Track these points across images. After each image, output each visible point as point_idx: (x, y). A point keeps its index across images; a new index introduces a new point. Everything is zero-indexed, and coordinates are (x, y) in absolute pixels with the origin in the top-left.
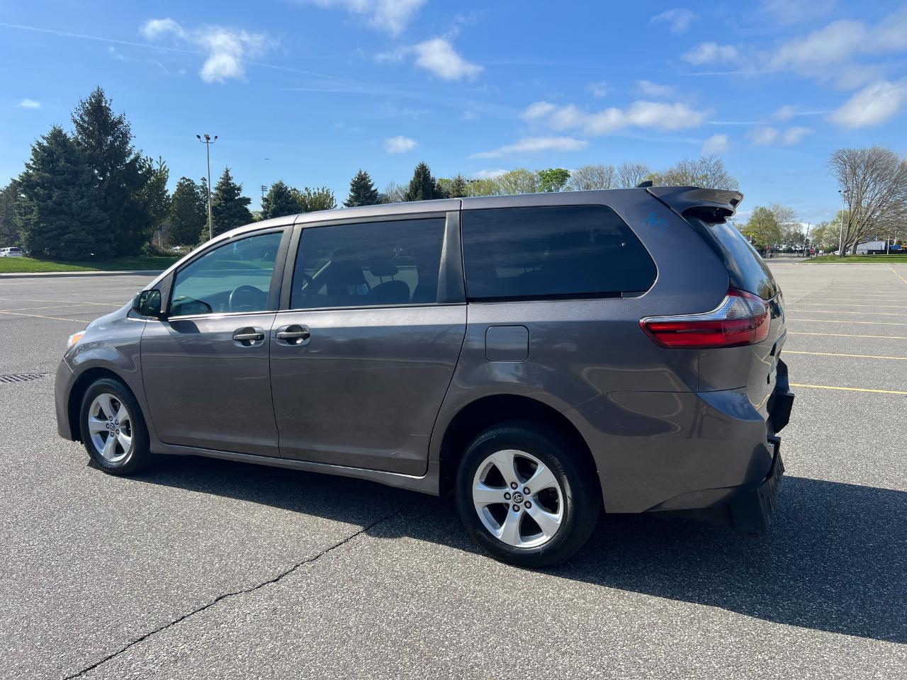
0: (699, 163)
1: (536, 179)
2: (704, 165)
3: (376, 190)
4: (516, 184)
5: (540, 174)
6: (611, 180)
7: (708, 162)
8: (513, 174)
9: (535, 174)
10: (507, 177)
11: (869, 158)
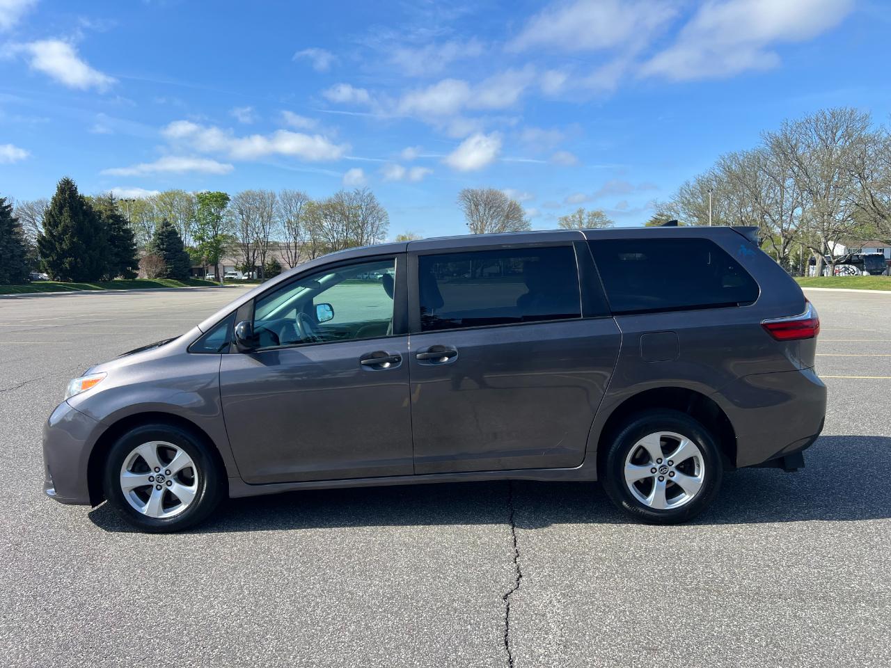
0: (354, 194)
1: (194, 201)
2: (358, 197)
3: (9, 206)
4: (171, 205)
5: (198, 196)
6: (273, 206)
7: (361, 193)
8: (168, 194)
9: (193, 195)
10: (161, 198)
11: (488, 197)
